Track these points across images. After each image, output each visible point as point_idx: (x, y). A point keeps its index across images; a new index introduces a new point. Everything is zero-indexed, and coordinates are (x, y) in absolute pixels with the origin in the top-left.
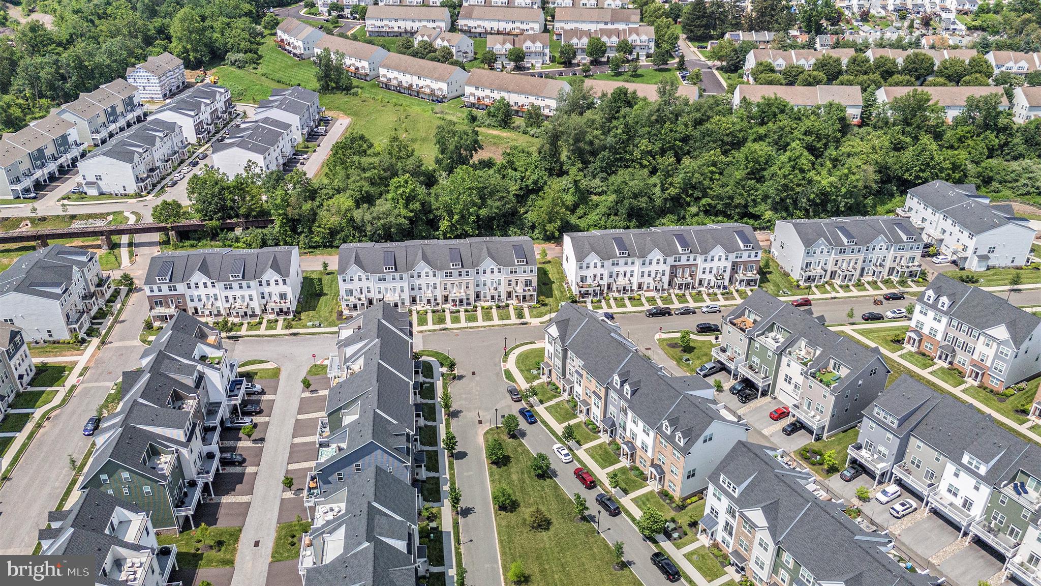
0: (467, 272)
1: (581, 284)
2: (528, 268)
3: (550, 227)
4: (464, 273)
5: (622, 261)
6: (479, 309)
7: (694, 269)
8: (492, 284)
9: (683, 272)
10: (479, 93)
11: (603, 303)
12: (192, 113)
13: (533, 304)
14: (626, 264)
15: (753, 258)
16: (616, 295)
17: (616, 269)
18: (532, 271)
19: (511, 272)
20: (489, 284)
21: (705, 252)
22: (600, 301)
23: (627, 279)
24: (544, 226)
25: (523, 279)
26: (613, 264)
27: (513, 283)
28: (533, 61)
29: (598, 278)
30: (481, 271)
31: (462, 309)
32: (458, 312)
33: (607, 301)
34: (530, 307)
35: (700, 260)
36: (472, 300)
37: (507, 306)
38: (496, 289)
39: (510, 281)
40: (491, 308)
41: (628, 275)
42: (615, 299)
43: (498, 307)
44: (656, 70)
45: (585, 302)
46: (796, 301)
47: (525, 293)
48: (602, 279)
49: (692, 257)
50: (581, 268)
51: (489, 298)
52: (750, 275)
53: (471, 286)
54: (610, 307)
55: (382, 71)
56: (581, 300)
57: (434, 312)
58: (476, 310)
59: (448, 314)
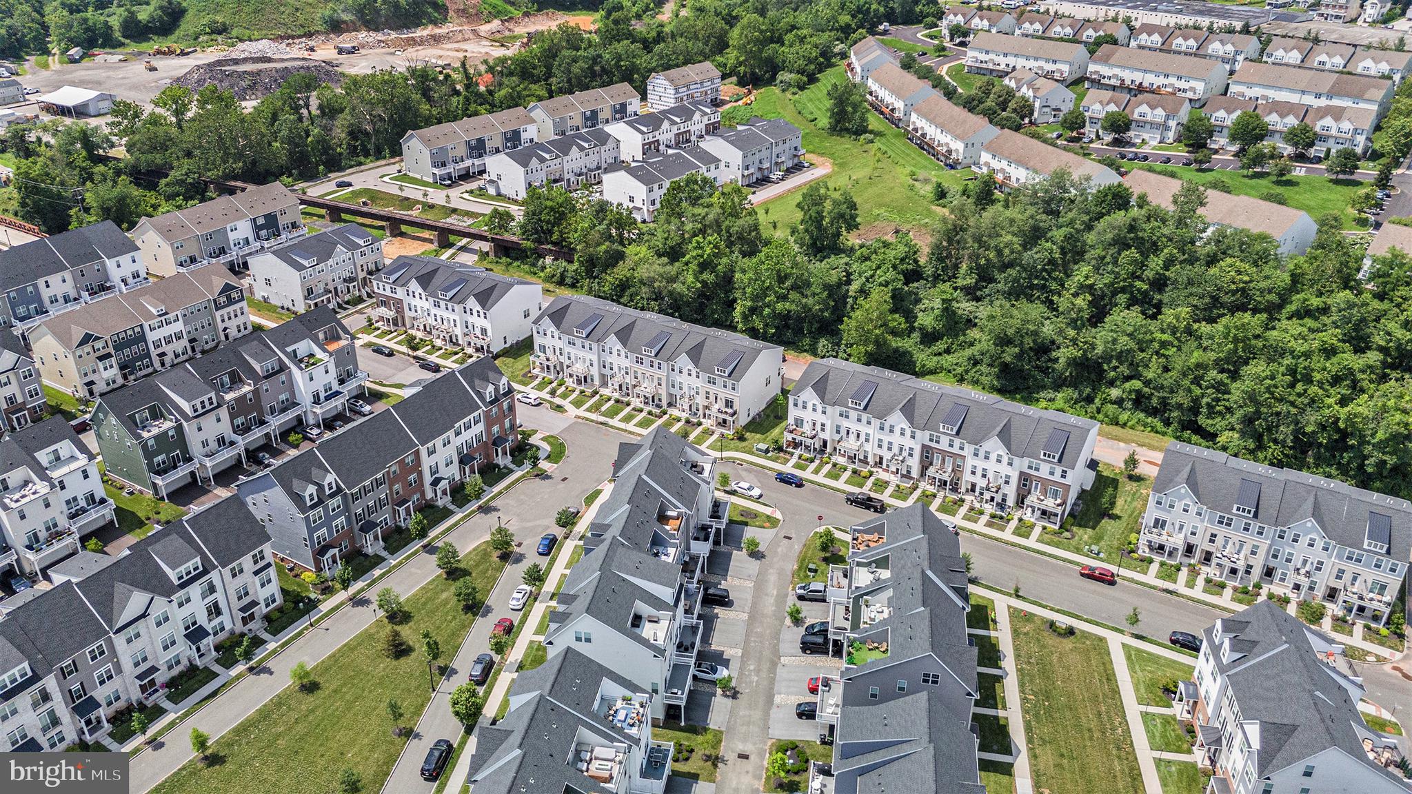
0: (660, 364)
4: (656, 364)
5: (853, 415)
7: (959, 462)
9: (944, 460)
10: (995, 164)
12: (645, 129)
14: (859, 420)
15: (1057, 477)
17: (845, 423)
19: (709, 382)
21: (976, 442)
26: (841, 415)
27: (711, 397)
28: (1146, 136)
30: (677, 369)
32: (641, 411)
35: (968, 450)
36: (664, 403)
44: (1331, 181)
45: (792, 454)
46: (1090, 568)
48: (822, 430)
49: (957, 442)
52: (1050, 504)
53: (664, 385)
55: (914, 117)
57: (617, 401)
58: (660, 417)
59: (628, 409)
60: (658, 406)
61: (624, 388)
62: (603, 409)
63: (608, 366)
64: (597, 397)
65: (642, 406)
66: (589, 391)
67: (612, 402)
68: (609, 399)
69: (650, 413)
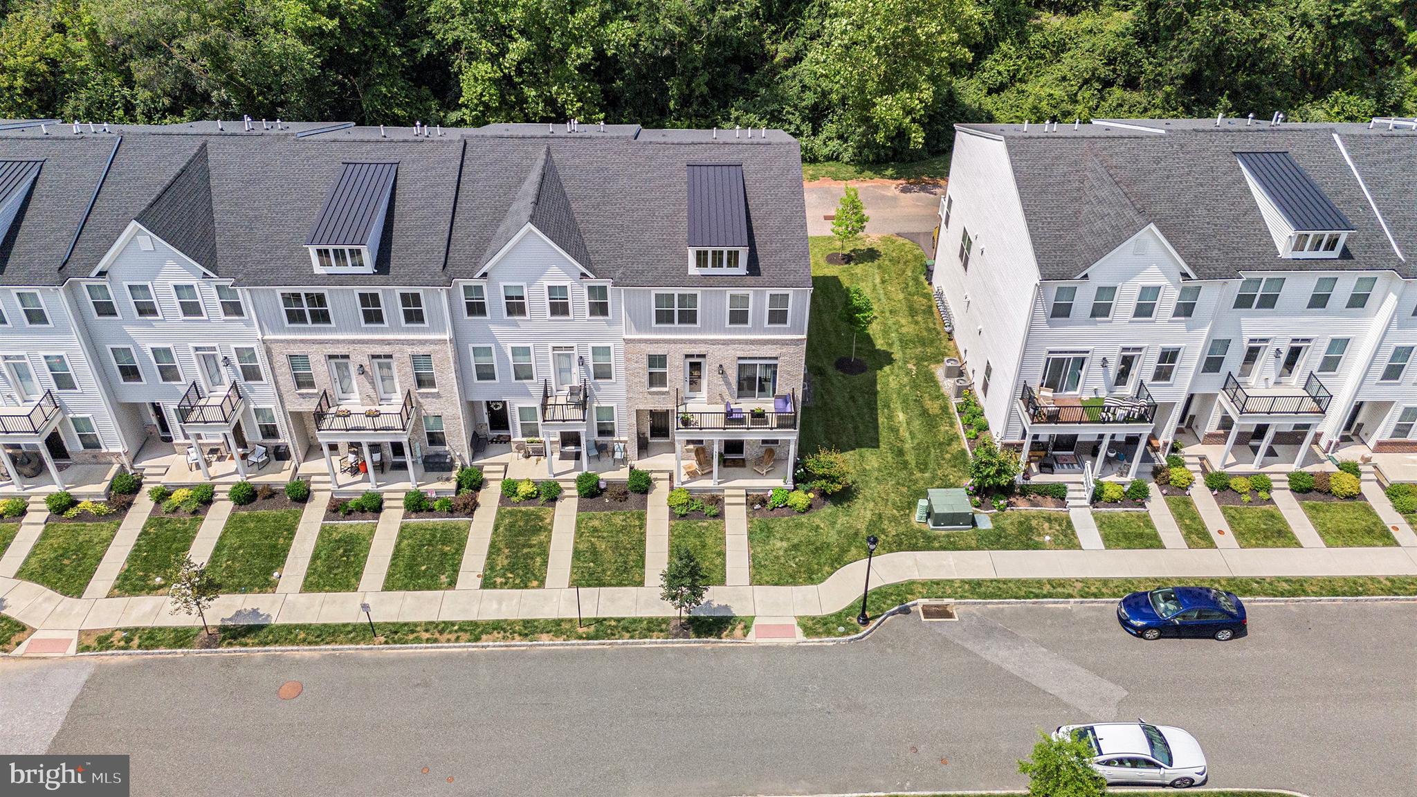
0: (411, 300)
1: (1045, 397)
2: (759, 300)
3: (888, 109)
4: (392, 304)
5: (1300, 287)
6: (489, 498)
8: (561, 372)
11: (1158, 507)
13: (775, 483)
14: (1319, 301)
16: (1219, 457)
17: (1253, 325)
18: (778, 317)
19: (664, 317)
20: (544, 368)
22: (1137, 495)
23: (1296, 380)
24: (868, 105)
25: (729, 357)
26: (1243, 302)
27: (676, 372)
29: (1145, 369)
30: (495, 300)
31: (396, 489)
32: (374, 506)
33: (1178, 492)
34: (757, 502)
36: (458, 445)
37: (642, 485)
38: (582, 400)
39: (657, 361)
40: (550, 494)
41: (1310, 361)
42: (1220, 485)
43: (591, 491)
45: (1058, 494)
47: (735, 433)
48: (1162, 374)
50: (1061, 311)
51: (550, 436)
53: (446, 376)
54: (1197, 535)
56: (1038, 478)
57: (246, 496)
58: (470, 508)
59: (312, 518)
60: (436, 464)
61: (253, 434)
62: (200, 552)
63: (149, 367)
64: (143, 505)
65: (368, 485)
66: (92, 492)
67: (222, 510)
68: (206, 499)
69: (417, 504)
